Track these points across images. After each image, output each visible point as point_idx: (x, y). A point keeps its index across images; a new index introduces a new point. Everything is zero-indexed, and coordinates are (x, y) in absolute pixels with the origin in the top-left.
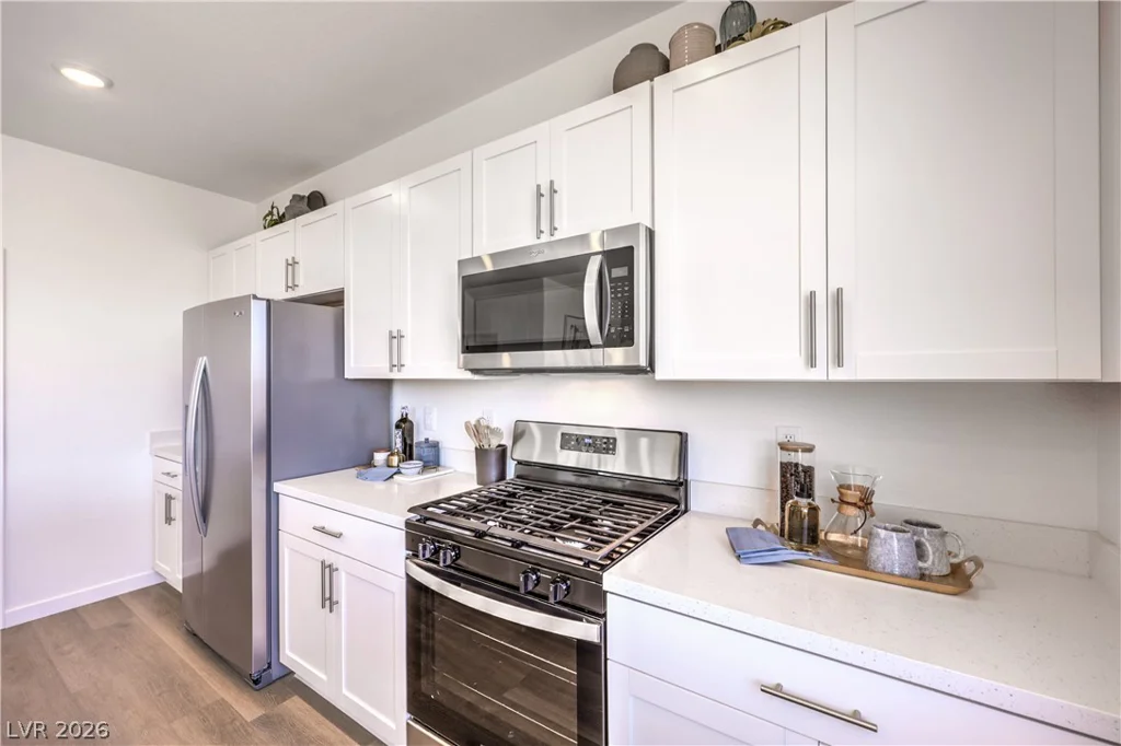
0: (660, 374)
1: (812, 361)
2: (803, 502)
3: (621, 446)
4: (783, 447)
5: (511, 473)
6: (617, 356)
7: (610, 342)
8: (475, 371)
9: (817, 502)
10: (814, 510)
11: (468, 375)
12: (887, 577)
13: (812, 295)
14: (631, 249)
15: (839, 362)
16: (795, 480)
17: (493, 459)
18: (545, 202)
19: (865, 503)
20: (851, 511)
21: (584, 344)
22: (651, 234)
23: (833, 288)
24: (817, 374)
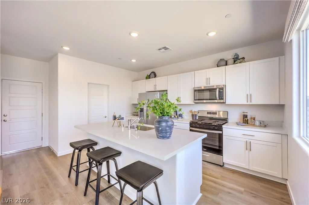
0: (226, 103)
1: (248, 102)
2: (246, 118)
3: (217, 114)
4: (243, 112)
5: (197, 118)
6: (222, 101)
7: (220, 99)
8: (195, 103)
9: (248, 118)
10: (248, 120)
11: (194, 103)
12: (257, 126)
13: (247, 95)
14: (223, 88)
15: (251, 102)
16: (245, 116)
17: (195, 116)
18: (208, 80)
19: (254, 119)
20: (252, 120)
21: (216, 99)
22: (225, 85)
23: (250, 94)
24: (248, 103)
